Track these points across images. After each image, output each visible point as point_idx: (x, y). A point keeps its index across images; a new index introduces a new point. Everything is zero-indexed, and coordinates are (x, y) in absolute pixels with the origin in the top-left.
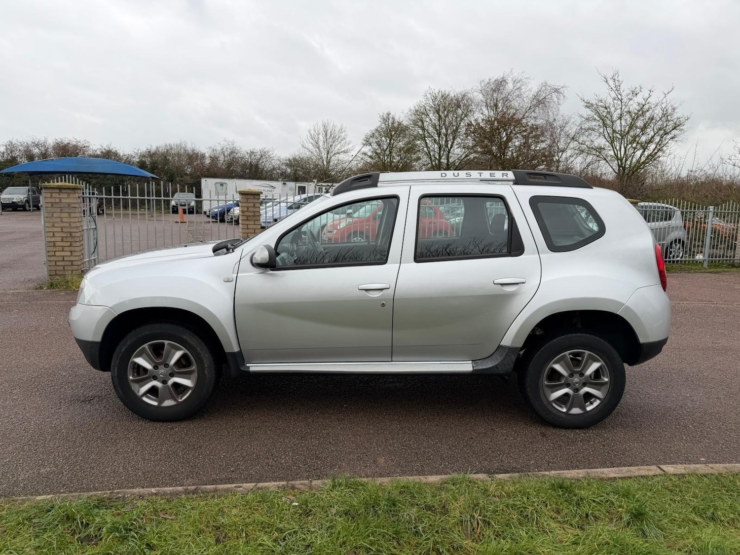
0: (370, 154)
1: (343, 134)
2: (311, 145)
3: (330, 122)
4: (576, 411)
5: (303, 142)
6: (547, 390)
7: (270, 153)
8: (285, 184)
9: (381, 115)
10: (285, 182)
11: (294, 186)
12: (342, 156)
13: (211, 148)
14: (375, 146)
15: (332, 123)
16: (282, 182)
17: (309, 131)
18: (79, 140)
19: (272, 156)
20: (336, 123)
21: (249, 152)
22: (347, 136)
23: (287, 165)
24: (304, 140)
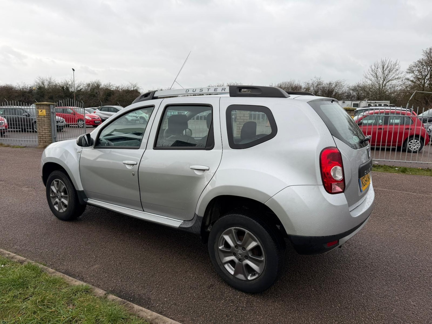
0: (411, 79)
1: (397, 67)
2: (371, 76)
3: (387, 59)
4: (241, 277)
5: (366, 74)
6: (221, 255)
7: (342, 83)
8: (344, 102)
9: (425, 50)
10: (344, 101)
11: (350, 104)
12: (394, 82)
13: (306, 82)
14: (416, 73)
15: (389, 60)
16: (342, 101)
17: (371, 67)
18: (238, 83)
19: (343, 85)
20: (391, 60)
21: (328, 83)
22: (400, 67)
23: (353, 90)
24: (367, 73)
